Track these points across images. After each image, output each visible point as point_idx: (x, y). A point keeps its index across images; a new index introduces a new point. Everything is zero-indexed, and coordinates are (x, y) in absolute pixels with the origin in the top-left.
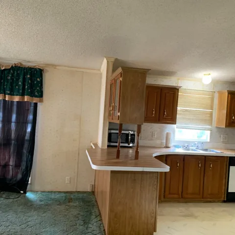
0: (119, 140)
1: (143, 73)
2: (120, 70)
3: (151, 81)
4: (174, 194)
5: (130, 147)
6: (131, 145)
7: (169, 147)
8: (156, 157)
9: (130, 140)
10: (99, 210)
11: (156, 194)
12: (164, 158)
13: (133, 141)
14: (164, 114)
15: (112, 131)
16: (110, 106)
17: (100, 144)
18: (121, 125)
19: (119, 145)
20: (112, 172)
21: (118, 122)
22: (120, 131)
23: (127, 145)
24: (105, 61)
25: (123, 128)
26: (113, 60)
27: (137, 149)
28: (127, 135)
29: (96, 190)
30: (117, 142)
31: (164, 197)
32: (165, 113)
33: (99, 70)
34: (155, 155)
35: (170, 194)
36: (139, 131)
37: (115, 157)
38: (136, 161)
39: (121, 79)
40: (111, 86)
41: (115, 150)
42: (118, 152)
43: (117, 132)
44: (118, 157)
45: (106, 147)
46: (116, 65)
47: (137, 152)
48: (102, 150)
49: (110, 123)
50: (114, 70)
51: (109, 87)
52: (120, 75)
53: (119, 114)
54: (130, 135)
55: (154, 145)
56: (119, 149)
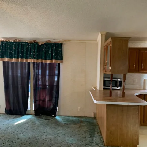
0: (111, 85)
1: (126, 40)
2: (110, 39)
3: (131, 45)
5: (119, 89)
6: (119, 88)
7: (146, 89)
8: (137, 96)
9: (118, 85)
10: (100, 129)
11: (138, 120)
12: (143, 97)
13: (120, 85)
14: (142, 67)
15: (106, 79)
16: (104, 63)
17: (98, 87)
18: (112, 75)
19: (111, 88)
20: (107, 105)
21: (110, 73)
23: (116, 88)
24: (100, 35)
25: (113, 77)
26: (105, 33)
27: (124, 91)
28: (116, 81)
29: (97, 116)
30: (109, 86)
31: (144, 122)
32: (143, 66)
33: (96, 41)
34: (136, 94)
36: (125, 79)
37: (109, 96)
38: (123, 98)
39: (111, 45)
40: (104, 50)
41: (109, 91)
42: (111, 92)
43: (110, 79)
44: (111, 95)
45: (102, 89)
46: (107, 36)
47: (124, 93)
48: (100, 91)
49: (104, 74)
50: (106, 40)
51: (103, 51)
52: (110, 42)
53: (110, 68)
54: (118, 82)
55: (135, 88)
56: (111, 90)
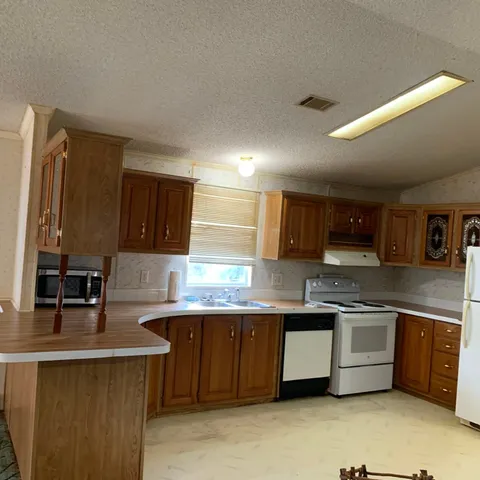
0: (61, 290)
1: (116, 145)
2: (62, 135)
3: (133, 162)
4: (182, 396)
5: (92, 306)
6: (93, 301)
7: (174, 302)
8: (145, 324)
9: (89, 291)
10: (13, 452)
11: (142, 402)
12: (164, 326)
13: (96, 291)
14: (165, 235)
15: (49, 272)
16: (41, 216)
17: (17, 303)
18: (65, 258)
19: (61, 301)
20: (42, 365)
21: (58, 251)
22: (63, 272)
23: (82, 301)
24: (30, 113)
25: (70, 264)
26: (48, 111)
27: (103, 310)
28: (84, 279)
29: (8, 407)
30: (55, 297)
31: (163, 405)
32: (168, 232)
33: (18, 132)
34: (141, 320)
35: (174, 396)
36: (107, 271)
37: (51, 330)
38: (101, 335)
39: (65, 155)
40: (43, 169)
41: (52, 314)
42: (58, 319)
43: (56, 272)
44: (57, 329)
45: (32, 308)
46: (56, 122)
47: (102, 317)
49: (40, 253)
50: (51, 135)
51: (40, 170)
52: (63, 146)
53: (60, 233)
54: (89, 281)
55: (140, 299)
56: (59, 311)
